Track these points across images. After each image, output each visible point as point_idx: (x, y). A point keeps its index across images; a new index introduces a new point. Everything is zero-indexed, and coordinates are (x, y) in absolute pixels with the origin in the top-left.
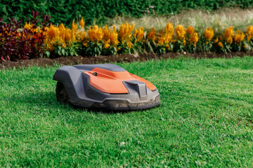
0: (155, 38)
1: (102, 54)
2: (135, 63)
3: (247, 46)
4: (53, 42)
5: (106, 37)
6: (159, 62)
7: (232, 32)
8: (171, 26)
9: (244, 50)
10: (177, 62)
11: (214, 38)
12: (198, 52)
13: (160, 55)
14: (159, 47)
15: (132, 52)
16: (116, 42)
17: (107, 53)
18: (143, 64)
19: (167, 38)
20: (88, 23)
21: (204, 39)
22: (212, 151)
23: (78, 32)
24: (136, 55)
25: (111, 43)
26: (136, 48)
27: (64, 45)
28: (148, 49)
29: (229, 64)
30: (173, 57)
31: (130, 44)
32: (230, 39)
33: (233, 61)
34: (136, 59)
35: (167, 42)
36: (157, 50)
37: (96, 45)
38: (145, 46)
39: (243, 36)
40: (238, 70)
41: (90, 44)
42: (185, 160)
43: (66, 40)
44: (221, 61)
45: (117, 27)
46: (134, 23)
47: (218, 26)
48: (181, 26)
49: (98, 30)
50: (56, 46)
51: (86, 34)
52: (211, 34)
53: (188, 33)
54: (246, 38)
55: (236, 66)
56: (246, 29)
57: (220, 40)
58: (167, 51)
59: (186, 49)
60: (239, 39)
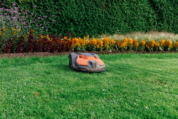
0: (119, 44)
1: (96, 50)
2: (110, 55)
3: (161, 49)
4: (75, 45)
5: (98, 43)
6: (120, 54)
7: (154, 42)
8: (126, 39)
9: (159, 50)
10: (129, 54)
11: (146, 45)
12: (138, 50)
13: (121, 51)
14: (121, 48)
15: (109, 50)
16: (102, 45)
17: (98, 50)
18: (114, 55)
19: (125, 44)
20: (90, 37)
21: (141, 45)
22: (143, 95)
23: (86, 41)
24: (111, 51)
25: (100, 46)
26: (111, 48)
27: (80, 46)
28: (116, 49)
29: (152, 56)
30: (127, 52)
31: (108, 46)
32: (153, 45)
33: (154, 55)
34: (111, 53)
35: (124, 46)
36: (120, 49)
37: (93, 47)
38: (115, 47)
39: (159, 44)
40: (156, 59)
41: (91, 46)
42: (131, 99)
43: (81, 44)
44: (148, 55)
45: (103, 39)
46: (110, 37)
47: (148, 39)
48: (131, 39)
49: (94, 40)
50: (77, 46)
51: (89, 42)
52: (144, 43)
53: (134, 42)
54: (160, 45)
55: (155, 57)
56: (160, 41)
57: (148, 46)
58: (124, 50)
59: (133, 49)
60: (157, 45)
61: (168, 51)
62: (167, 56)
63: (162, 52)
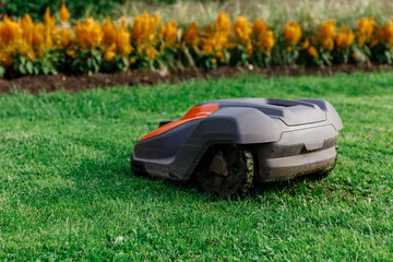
0: (197, 40)
1: (103, 70)
2: (161, 86)
3: (360, 55)
4: (10, 49)
5: (108, 39)
6: (203, 83)
7: (332, 30)
8: (225, 19)
9: (353, 61)
10: (236, 83)
11: (302, 40)
12: (274, 64)
13: (206, 71)
14: (205, 58)
15: (157, 65)
16: (127, 49)
17: (110, 68)
18: (175, 88)
19: (219, 42)
20: (77, 13)
21: (283, 41)
23: (58, 29)
24: (164, 71)
25: (118, 51)
26: (164, 59)
27: (31, 55)
28: (185, 61)
29: (326, 87)
30: (229, 75)
31: (152, 53)
32: (329, 42)
33: (333, 81)
34: (163, 79)
35: (219, 47)
36: (201, 62)
37: (89, 55)
38: (180, 56)
39: (351, 38)
41: (78, 51)
43: (35, 44)
44: (314, 81)
45: (128, 21)
46: (159, 14)
47: (309, 19)
48: (243, 20)
49: (92, 25)
50: (16, 56)
51: (73, 35)
52: (296, 32)
53: (256, 32)
54: (356, 40)
55: (339, 90)
56: (356, 24)
57: (311, 44)
58: (220, 64)
59: (253, 59)
60: (344, 43)
61: (385, 62)
62: (382, 85)
63: (367, 70)
